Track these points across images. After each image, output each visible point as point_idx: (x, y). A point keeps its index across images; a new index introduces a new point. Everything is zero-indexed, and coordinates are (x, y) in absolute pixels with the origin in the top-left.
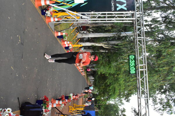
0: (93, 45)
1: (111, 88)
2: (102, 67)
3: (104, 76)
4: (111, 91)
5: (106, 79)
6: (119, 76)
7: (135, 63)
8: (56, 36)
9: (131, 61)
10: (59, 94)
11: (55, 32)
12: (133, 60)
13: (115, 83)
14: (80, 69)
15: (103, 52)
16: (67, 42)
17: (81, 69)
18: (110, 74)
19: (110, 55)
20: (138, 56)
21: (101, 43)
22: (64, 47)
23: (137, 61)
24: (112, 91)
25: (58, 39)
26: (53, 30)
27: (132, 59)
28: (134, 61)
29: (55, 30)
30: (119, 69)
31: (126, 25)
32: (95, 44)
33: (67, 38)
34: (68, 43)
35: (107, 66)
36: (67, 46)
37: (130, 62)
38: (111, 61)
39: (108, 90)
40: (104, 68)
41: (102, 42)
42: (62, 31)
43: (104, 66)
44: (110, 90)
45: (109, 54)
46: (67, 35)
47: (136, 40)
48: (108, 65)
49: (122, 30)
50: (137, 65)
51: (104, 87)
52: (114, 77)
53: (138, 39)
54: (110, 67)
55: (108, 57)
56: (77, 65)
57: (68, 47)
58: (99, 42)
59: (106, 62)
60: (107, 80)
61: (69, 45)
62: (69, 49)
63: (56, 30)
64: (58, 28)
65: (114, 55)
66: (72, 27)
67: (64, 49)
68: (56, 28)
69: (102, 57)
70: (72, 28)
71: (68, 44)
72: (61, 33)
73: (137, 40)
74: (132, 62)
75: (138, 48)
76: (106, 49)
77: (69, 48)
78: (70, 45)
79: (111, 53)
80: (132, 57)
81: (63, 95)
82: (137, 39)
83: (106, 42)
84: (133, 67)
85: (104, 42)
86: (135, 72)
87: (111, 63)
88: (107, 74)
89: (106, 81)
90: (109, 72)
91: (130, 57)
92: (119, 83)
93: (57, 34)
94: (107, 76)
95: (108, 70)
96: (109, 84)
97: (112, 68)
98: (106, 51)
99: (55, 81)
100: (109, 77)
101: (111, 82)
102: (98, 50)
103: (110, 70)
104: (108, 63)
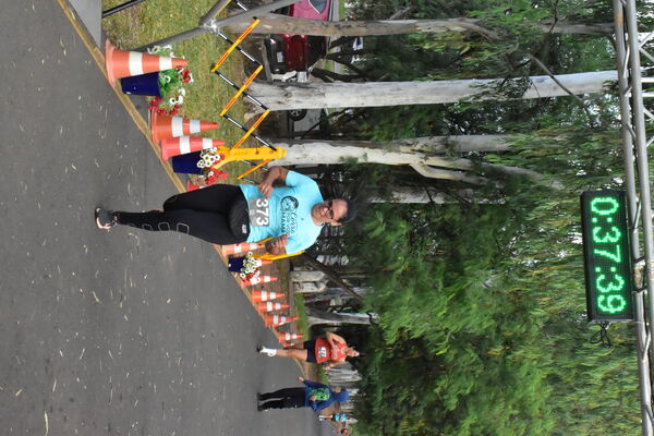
0: (352, 161)
2: (409, 296)
3: (424, 359)
5: (437, 377)
6: (519, 353)
7: (626, 244)
8: (112, 79)
9: (601, 235)
11: (110, 50)
12: (614, 229)
13: (493, 403)
14: (269, 307)
16: (186, 121)
17: (278, 306)
18: (460, 340)
19: (457, 218)
20: (641, 198)
21: (403, 149)
22: (165, 153)
23: (636, 231)
25: (127, 100)
26: (97, 37)
27: (602, 220)
28: (618, 234)
29: (104, 36)
30: (520, 309)
31: (556, 30)
32: (366, 149)
33: (183, 91)
34: (195, 128)
35: (441, 287)
36: (185, 148)
37: (597, 239)
38: (470, 257)
40: (421, 302)
41: (409, 141)
42: (151, 46)
43: (420, 290)
46: (186, 75)
47: (628, 95)
48: (447, 284)
49: (537, 55)
50: (637, 256)
53: (646, 87)
54: (460, 297)
55: (446, 231)
56: (254, 281)
57: (195, 156)
58: (389, 138)
59: (434, 270)
60: (443, 383)
61: (196, 145)
62: (199, 171)
63: (112, 43)
64: (126, 31)
65: (485, 217)
66: (218, 20)
67: (169, 168)
68: (115, 24)
69: (411, 235)
70: (214, 26)
71: (194, 138)
72: (146, 57)
73: (632, 101)
74: (605, 240)
75: (644, 145)
76: (433, 181)
77: (200, 165)
78: (207, 144)
79: (466, 207)
80: (607, 206)
82: (639, 87)
83: (436, 138)
84: (613, 269)
85: (422, 142)
86: (623, 303)
87: (462, 273)
88: (441, 340)
89: (437, 390)
90: (453, 329)
91: (594, 209)
92: (519, 395)
93: (120, 64)
94: (441, 352)
95: (444, 312)
96: (452, 408)
97: (474, 306)
98: (436, 195)
99: (103, 367)
100: (450, 358)
101: (468, 391)
102: (383, 193)
103: (462, 317)
104: (444, 275)
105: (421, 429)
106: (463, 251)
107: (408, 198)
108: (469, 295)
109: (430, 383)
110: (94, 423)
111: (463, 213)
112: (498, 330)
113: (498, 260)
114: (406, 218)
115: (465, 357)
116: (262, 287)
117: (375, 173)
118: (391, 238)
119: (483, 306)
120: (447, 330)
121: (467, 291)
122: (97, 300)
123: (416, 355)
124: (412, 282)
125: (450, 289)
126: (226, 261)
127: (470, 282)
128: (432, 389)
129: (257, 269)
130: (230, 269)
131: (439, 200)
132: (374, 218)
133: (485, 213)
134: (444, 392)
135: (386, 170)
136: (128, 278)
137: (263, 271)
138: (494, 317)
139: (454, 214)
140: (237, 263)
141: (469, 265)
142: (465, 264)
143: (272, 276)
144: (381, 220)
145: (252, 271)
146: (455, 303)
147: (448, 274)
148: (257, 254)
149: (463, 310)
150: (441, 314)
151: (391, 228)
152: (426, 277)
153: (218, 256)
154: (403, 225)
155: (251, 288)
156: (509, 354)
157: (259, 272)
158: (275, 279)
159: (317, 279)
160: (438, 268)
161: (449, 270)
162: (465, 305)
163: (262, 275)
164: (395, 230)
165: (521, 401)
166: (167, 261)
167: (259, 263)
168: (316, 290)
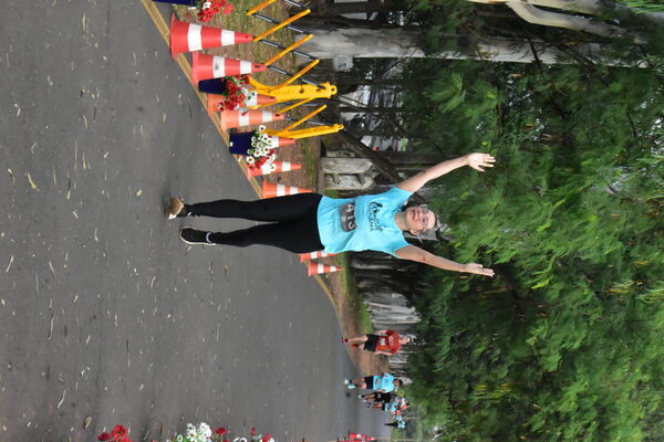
1: (568, 405)
2: (495, 200)
3: (515, 295)
4: (570, 434)
5: (532, 322)
6: (656, 292)
10: (78, 416)
13: (614, 363)
15: (509, 66)
18: (570, 268)
19: (574, 86)
24: (580, 436)
38: (590, 146)
39: (538, 423)
40: (513, 210)
43: (513, 192)
44: (559, 419)
45: (570, 82)
48: (553, 185)
51: (504, 390)
52: (605, 299)
54: (573, 204)
55: (556, 106)
56: (267, 169)
59: (536, 162)
60: (540, 331)
65: (616, 87)
69: (503, 111)
76: (541, 30)
79: (588, 72)
81: (121, 430)
87: (577, 169)
88: (540, 267)
89: (531, 341)
90: (559, 252)
92: (652, 353)
94: (539, 285)
95: (547, 225)
96: (552, 368)
97: (593, 219)
98: (543, 51)
99: (41, 286)
100: (553, 295)
101: (577, 345)
102: (464, 45)
103: (575, 234)
104: (551, 170)
105: (505, 397)
106: (580, 136)
107: (501, 54)
108: (586, 202)
109: (520, 329)
110: (25, 366)
111: (584, 79)
112: (627, 258)
113: (633, 151)
114: (497, 84)
115: (575, 295)
116: (278, 178)
117: (455, 14)
118: (473, 113)
119: (605, 219)
120: (550, 252)
121: (583, 195)
122: (34, 186)
123: (504, 289)
124: (502, 180)
125: (559, 192)
126: (226, 138)
127: (588, 183)
128: (524, 340)
129: (272, 152)
130: (232, 150)
131: (548, 59)
132: (448, 82)
133: (617, 81)
134: (541, 345)
135: (471, 10)
136: (80, 155)
137: (280, 154)
138: (622, 237)
139: (570, 81)
140: (242, 142)
141: (589, 157)
142: (582, 156)
143: (293, 162)
144: (460, 85)
145: (265, 154)
146: (566, 213)
147: (556, 169)
148: (273, 129)
149: (576, 224)
150: (542, 228)
151: (473, 99)
152: (522, 174)
153: (215, 130)
154: (491, 95)
155: (261, 179)
156: (641, 292)
157: (274, 156)
158: (299, 167)
159: (361, 171)
160: (542, 160)
161: (557, 163)
162: (579, 216)
163: (278, 161)
164: (481, 101)
165: (655, 362)
166: (138, 134)
167: (275, 143)
168: (358, 186)
